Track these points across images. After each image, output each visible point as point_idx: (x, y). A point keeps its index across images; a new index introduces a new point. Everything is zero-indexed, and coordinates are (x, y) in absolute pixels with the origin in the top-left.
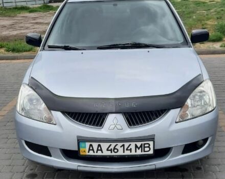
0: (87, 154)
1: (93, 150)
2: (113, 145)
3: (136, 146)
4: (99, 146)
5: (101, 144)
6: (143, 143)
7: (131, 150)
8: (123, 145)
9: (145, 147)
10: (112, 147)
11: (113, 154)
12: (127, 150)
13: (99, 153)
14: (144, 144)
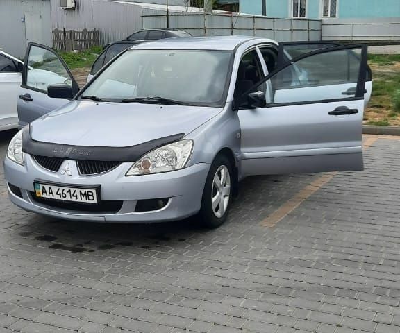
0: (42, 196)
1: (45, 192)
2: (62, 188)
3: (81, 193)
4: (50, 188)
5: (52, 187)
6: (87, 190)
7: (76, 196)
8: (69, 191)
9: (89, 195)
10: (60, 192)
11: (62, 199)
12: (73, 196)
13: (51, 197)
14: (88, 192)
